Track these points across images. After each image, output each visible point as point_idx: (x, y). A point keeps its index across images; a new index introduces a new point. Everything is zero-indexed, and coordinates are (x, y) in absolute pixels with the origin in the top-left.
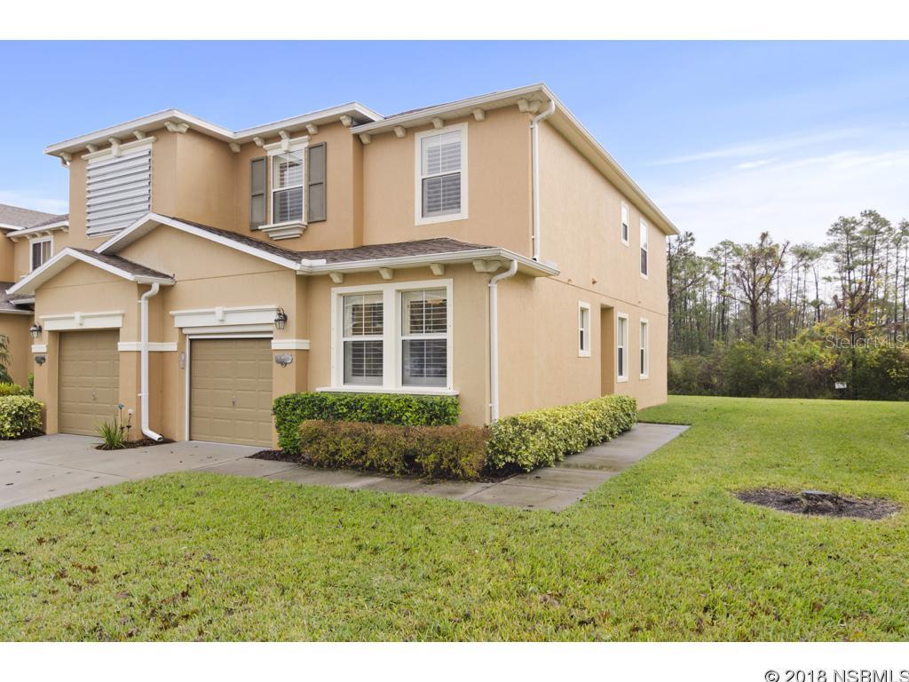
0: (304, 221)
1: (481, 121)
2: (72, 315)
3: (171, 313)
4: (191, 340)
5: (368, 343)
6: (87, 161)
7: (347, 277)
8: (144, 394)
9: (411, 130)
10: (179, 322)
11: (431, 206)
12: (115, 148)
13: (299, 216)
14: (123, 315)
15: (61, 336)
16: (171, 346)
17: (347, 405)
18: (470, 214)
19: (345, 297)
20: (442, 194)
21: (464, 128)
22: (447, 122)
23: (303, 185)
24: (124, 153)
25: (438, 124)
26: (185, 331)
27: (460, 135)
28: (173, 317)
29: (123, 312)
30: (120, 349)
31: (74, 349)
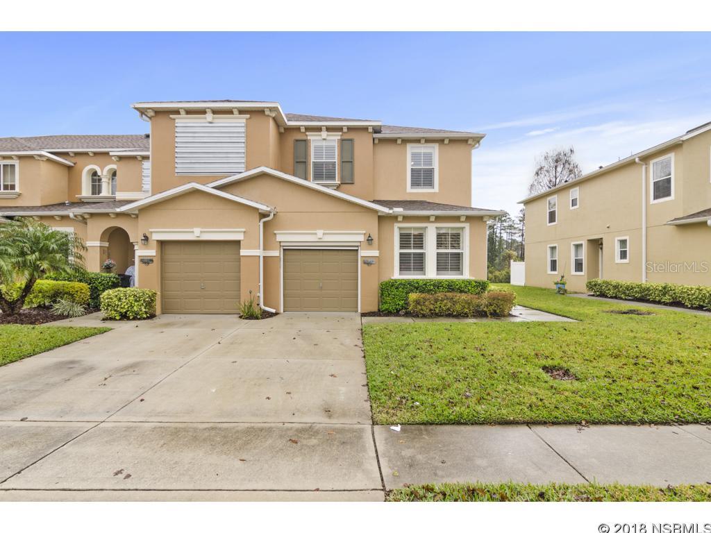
0: (337, 182)
1: (446, 144)
2: (192, 230)
3: (275, 232)
4: (284, 250)
5: (414, 254)
6: (174, 119)
7: (406, 218)
8: (261, 284)
9: (405, 141)
10: (279, 238)
11: (415, 183)
12: (209, 116)
13: (333, 178)
14: (245, 232)
15: (162, 244)
16: (275, 253)
17: (434, 285)
18: (439, 189)
19: (400, 229)
20: (423, 177)
21: (436, 146)
22: (428, 141)
23: (336, 161)
24: (216, 121)
25: (423, 141)
26: (282, 244)
27: (435, 150)
28: (275, 234)
29: (244, 230)
30: (241, 254)
31: (172, 253)
